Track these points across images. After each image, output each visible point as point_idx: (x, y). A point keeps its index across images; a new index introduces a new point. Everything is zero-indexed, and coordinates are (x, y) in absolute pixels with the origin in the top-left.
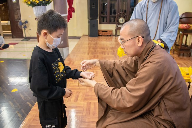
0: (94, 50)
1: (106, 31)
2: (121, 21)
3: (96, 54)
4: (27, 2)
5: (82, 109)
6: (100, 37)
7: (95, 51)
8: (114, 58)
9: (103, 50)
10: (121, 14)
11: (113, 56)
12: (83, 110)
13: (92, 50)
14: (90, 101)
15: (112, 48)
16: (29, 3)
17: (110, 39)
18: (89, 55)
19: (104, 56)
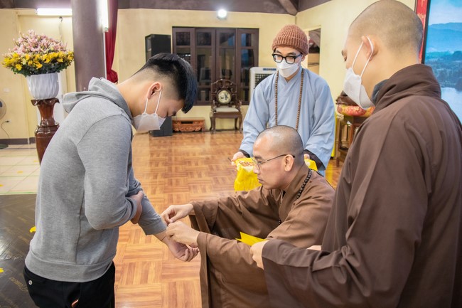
0: (167, 168)
1: (191, 122)
2: (222, 98)
3: (172, 176)
4: (13, 65)
5: (158, 298)
6: (177, 136)
7: (170, 170)
8: (214, 183)
9: (187, 167)
10: (221, 82)
11: (212, 178)
12: (163, 300)
13: (164, 167)
14: (174, 280)
15: (207, 161)
16: (19, 67)
17: (201, 140)
18: (158, 180)
19: (190, 179)
